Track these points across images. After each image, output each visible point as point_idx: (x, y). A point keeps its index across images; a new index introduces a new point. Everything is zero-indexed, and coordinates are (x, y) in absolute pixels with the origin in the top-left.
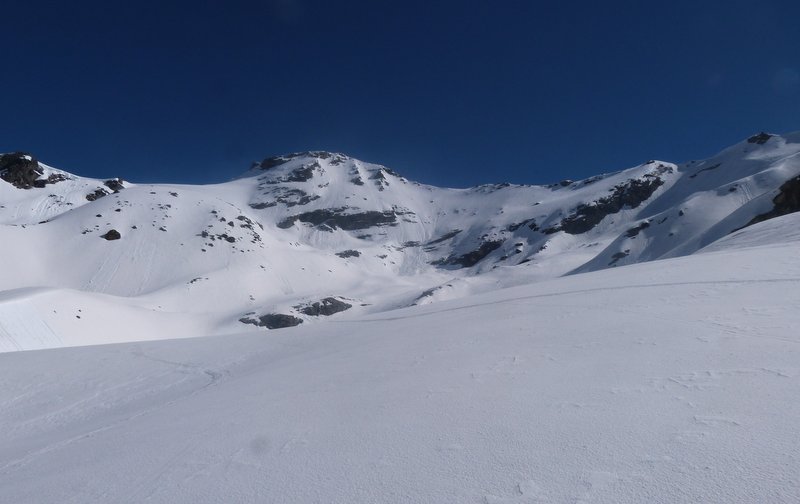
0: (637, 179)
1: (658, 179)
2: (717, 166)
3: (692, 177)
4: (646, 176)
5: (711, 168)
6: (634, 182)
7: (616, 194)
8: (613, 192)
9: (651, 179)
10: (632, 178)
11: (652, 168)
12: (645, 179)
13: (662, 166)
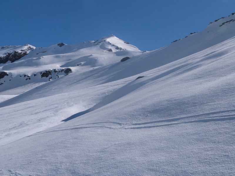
0: (17, 51)
1: (26, 52)
2: (45, 52)
3: (37, 54)
4: (22, 50)
5: (43, 52)
6: (16, 52)
7: (7, 56)
8: (6, 55)
9: (23, 52)
10: (15, 50)
11: (25, 48)
12: (21, 52)
13: (30, 47)
